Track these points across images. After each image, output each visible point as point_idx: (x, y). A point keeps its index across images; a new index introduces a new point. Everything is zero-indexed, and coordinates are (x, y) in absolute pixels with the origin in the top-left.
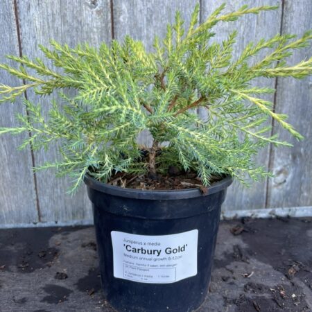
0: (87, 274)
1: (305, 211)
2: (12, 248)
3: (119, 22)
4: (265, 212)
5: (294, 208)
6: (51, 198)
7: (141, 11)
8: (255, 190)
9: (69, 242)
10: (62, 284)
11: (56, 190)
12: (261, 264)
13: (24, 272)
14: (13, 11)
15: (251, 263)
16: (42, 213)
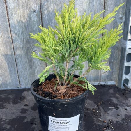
0: (34, 105)
1: (111, 83)
2: (10, 96)
3: (44, 17)
4: (97, 83)
5: (107, 82)
6: (23, 79)
7: (51, 13)
8: (95, 75)
9: (29, 94)
10: (26, 108)
11: (25, 76)
12: (90, 101)
13: (14, 104)
14: (7, 15)
15: (87, 101)
16: (21, 83)
